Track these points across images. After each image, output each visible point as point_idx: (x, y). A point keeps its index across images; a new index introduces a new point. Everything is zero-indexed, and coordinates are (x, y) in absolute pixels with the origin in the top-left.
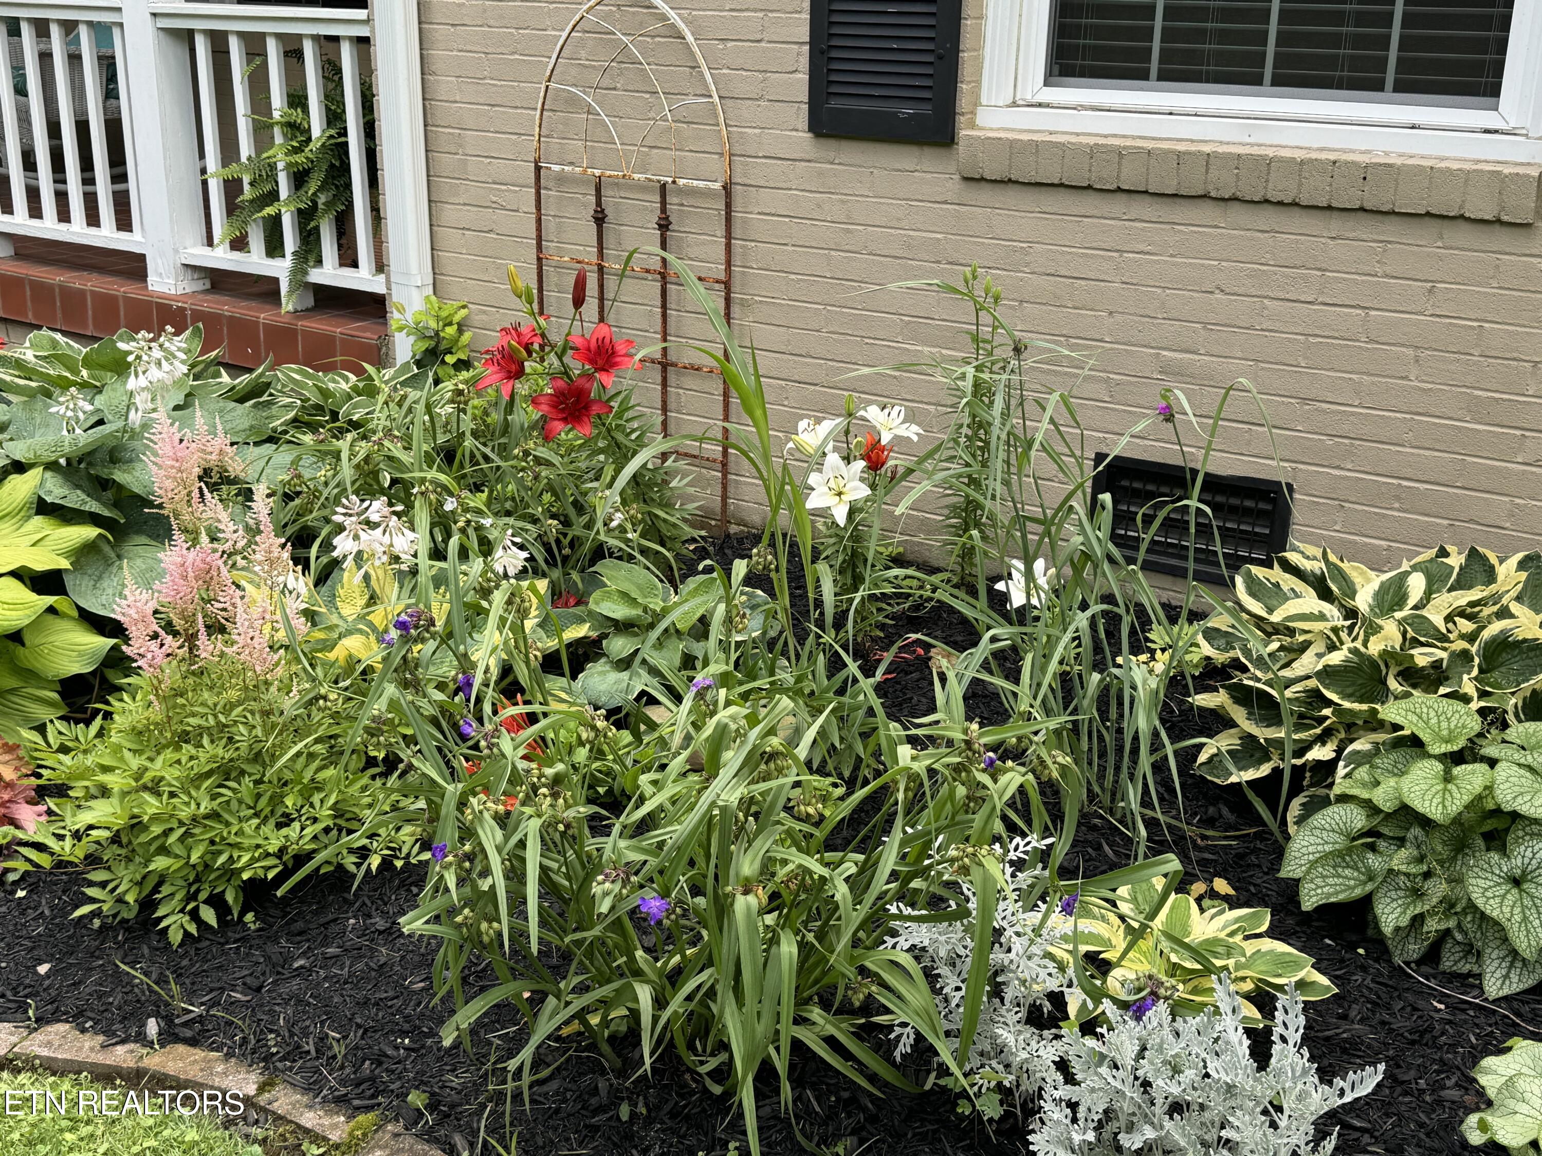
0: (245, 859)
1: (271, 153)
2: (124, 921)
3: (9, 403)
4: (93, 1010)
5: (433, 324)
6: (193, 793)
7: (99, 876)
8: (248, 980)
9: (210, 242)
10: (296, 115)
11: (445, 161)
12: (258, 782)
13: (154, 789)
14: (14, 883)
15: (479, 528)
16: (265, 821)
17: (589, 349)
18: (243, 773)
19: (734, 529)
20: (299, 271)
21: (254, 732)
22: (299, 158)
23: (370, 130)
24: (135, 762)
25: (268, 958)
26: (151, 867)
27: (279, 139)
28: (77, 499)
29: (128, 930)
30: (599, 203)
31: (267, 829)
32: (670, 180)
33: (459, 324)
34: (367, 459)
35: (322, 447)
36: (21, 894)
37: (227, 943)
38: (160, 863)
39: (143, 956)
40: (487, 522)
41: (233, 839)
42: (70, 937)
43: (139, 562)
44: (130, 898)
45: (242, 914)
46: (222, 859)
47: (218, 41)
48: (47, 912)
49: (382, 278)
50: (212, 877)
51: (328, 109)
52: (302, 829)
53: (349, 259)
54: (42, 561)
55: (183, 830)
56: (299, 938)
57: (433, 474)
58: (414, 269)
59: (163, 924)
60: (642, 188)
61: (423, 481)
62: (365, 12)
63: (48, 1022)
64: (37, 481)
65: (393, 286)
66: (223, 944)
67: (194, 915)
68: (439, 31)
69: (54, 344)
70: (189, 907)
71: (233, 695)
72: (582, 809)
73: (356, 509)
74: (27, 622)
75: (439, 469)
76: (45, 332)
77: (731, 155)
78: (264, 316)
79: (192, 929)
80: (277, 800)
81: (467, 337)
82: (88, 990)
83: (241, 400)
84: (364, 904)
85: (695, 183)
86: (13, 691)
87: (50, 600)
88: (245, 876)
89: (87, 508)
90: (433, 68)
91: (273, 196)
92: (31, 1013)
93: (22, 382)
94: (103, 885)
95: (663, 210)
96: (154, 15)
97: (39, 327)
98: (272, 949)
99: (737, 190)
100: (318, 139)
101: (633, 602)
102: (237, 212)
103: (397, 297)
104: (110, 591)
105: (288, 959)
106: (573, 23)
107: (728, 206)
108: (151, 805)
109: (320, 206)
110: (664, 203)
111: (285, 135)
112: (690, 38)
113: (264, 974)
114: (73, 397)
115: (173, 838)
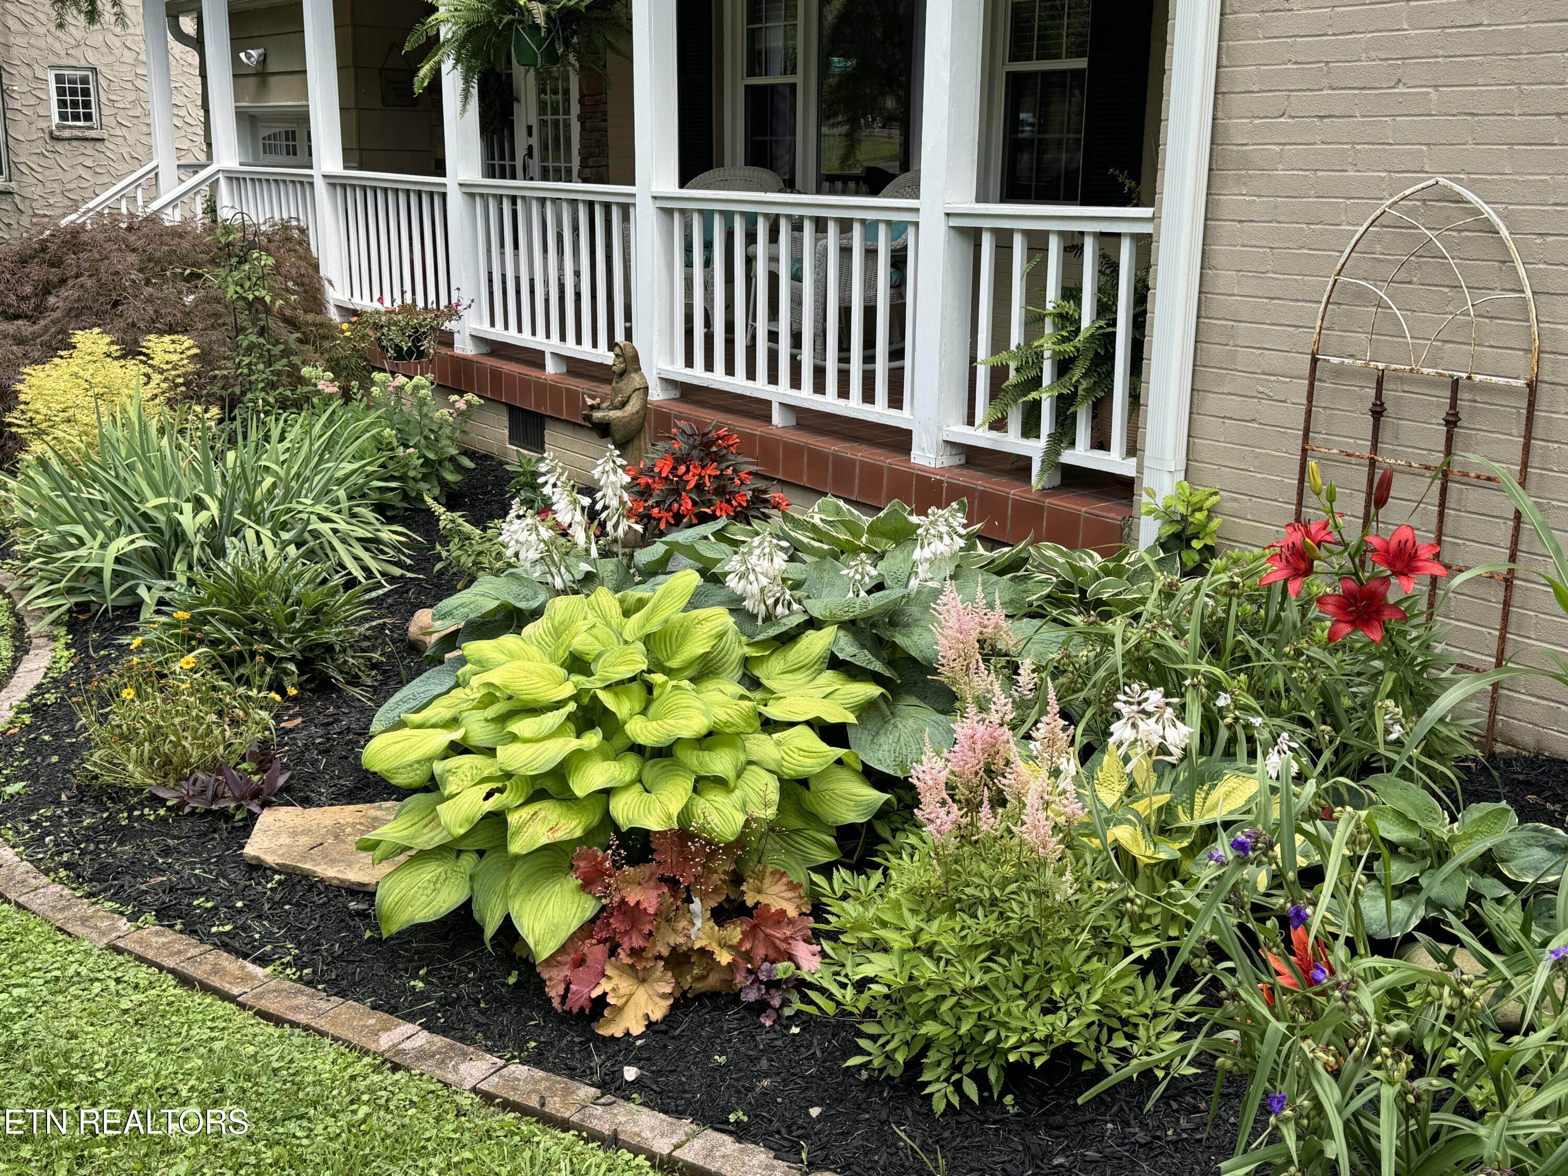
0: (1012, 1041)
1: (1041, 341)
2: (889, 1078)
3: (804, 562)
4: (859, 1165)
5: (1182, 509)
6: (968, 964)
7: (870, 1028)
8: (1008, 1167)
9: (971, 420)
10: (1069, 307)
11: (1214, 351)
12: (1025, 963)
13: (929, 951)
14: (788, 1018)
15: (1248, 726)
16: (1030, 1005)
17: (1387, 551)
18: (1012, 950)
19: (1499, 748)
20: (1053, 451)
21: (1026, 911)
22: (1068, 347)
23: (1139, 322)
24: (913, 923)
25: (1027, 1148)
26: (923, 1031)
27: (1049, 328)
28: (865, 659)
29: (894, 1088)
30: (1379, 396)
31: (1034, 1012)
32: (1465, 375)
33: (1209, 510)
34: (1137, 646)
35: (1092, 630)
36: (795, 1030)
37: (986, 1122)
38: (930, 1028)
39: (907, 1118)
40: (1257, 721)
41: (1001, 1017)
42: (840, 1084)
43: (911, 722)
44: (900, 1057)
45: (1002, 1095)
46: (990, 1036)
47: (1003, 240)
48: (818, 1054)
49: (1133, 461)
50: (977, 1051)
51: (1099, 300)
52: (1069, 1020)
53: (1101, 442)
54: (835, 714)
55: (955, 999)
56: (1057, 1133)
57: (1204, 667)
58: (1169, 455)
59: (928, 1091)
60: (1430, 382)
61: (1195, 673)
62: (1151, 210)
63: (818, 1169)
64: (831, 639)
65: (1146, 471)
66: (983, 1123)
67: (958, 1086)
68: (1225, 227)
69: (838, 510)
70: (954, 1078)
71: (1008, 870)
72: (1435, 1082)
73: (1137, 699)
74: (818, 770)
75: (1209, 663)
76: (830, 499)
77: (1540, 352)
78: (1014, 492)
79: (955, 1100)
80: (1045, 984)
81: (1215, 524)
82: (855, 1143)
83: (1000, 573)
84: (1121, 1109)
85: (1494, 379)
86: (797, 831)
87: (839, 752)
88: (1012, 1058)
89: (871, 667)
90: (1214, 263)
91: (1036, 382)
92: (804, 1156)
93: (816, 544)
94: (874, 1038)
95: (1453, 405)
96: (948, 215)
97: (825, 494)
98: (1032, 1139)
99: (1543, 389)
100: (1087, 329)
101: (1413, 824)
102: (1001, 395)
103: (1148, 481)
104: (886, 747)
105: (1047, 1154)
106: (1372, 217)
107: (1531, 405)
108: (928, 969)
109: (1080, 392)
110: (1454, 398)
111: (1055, 325)
112: (1504, 232)
113: (1023, 1163)
114: (862, 562)
115: (945, 1006)
